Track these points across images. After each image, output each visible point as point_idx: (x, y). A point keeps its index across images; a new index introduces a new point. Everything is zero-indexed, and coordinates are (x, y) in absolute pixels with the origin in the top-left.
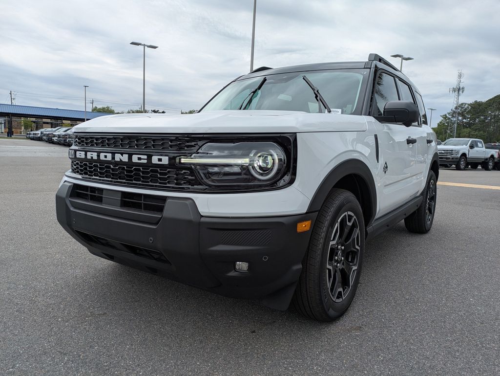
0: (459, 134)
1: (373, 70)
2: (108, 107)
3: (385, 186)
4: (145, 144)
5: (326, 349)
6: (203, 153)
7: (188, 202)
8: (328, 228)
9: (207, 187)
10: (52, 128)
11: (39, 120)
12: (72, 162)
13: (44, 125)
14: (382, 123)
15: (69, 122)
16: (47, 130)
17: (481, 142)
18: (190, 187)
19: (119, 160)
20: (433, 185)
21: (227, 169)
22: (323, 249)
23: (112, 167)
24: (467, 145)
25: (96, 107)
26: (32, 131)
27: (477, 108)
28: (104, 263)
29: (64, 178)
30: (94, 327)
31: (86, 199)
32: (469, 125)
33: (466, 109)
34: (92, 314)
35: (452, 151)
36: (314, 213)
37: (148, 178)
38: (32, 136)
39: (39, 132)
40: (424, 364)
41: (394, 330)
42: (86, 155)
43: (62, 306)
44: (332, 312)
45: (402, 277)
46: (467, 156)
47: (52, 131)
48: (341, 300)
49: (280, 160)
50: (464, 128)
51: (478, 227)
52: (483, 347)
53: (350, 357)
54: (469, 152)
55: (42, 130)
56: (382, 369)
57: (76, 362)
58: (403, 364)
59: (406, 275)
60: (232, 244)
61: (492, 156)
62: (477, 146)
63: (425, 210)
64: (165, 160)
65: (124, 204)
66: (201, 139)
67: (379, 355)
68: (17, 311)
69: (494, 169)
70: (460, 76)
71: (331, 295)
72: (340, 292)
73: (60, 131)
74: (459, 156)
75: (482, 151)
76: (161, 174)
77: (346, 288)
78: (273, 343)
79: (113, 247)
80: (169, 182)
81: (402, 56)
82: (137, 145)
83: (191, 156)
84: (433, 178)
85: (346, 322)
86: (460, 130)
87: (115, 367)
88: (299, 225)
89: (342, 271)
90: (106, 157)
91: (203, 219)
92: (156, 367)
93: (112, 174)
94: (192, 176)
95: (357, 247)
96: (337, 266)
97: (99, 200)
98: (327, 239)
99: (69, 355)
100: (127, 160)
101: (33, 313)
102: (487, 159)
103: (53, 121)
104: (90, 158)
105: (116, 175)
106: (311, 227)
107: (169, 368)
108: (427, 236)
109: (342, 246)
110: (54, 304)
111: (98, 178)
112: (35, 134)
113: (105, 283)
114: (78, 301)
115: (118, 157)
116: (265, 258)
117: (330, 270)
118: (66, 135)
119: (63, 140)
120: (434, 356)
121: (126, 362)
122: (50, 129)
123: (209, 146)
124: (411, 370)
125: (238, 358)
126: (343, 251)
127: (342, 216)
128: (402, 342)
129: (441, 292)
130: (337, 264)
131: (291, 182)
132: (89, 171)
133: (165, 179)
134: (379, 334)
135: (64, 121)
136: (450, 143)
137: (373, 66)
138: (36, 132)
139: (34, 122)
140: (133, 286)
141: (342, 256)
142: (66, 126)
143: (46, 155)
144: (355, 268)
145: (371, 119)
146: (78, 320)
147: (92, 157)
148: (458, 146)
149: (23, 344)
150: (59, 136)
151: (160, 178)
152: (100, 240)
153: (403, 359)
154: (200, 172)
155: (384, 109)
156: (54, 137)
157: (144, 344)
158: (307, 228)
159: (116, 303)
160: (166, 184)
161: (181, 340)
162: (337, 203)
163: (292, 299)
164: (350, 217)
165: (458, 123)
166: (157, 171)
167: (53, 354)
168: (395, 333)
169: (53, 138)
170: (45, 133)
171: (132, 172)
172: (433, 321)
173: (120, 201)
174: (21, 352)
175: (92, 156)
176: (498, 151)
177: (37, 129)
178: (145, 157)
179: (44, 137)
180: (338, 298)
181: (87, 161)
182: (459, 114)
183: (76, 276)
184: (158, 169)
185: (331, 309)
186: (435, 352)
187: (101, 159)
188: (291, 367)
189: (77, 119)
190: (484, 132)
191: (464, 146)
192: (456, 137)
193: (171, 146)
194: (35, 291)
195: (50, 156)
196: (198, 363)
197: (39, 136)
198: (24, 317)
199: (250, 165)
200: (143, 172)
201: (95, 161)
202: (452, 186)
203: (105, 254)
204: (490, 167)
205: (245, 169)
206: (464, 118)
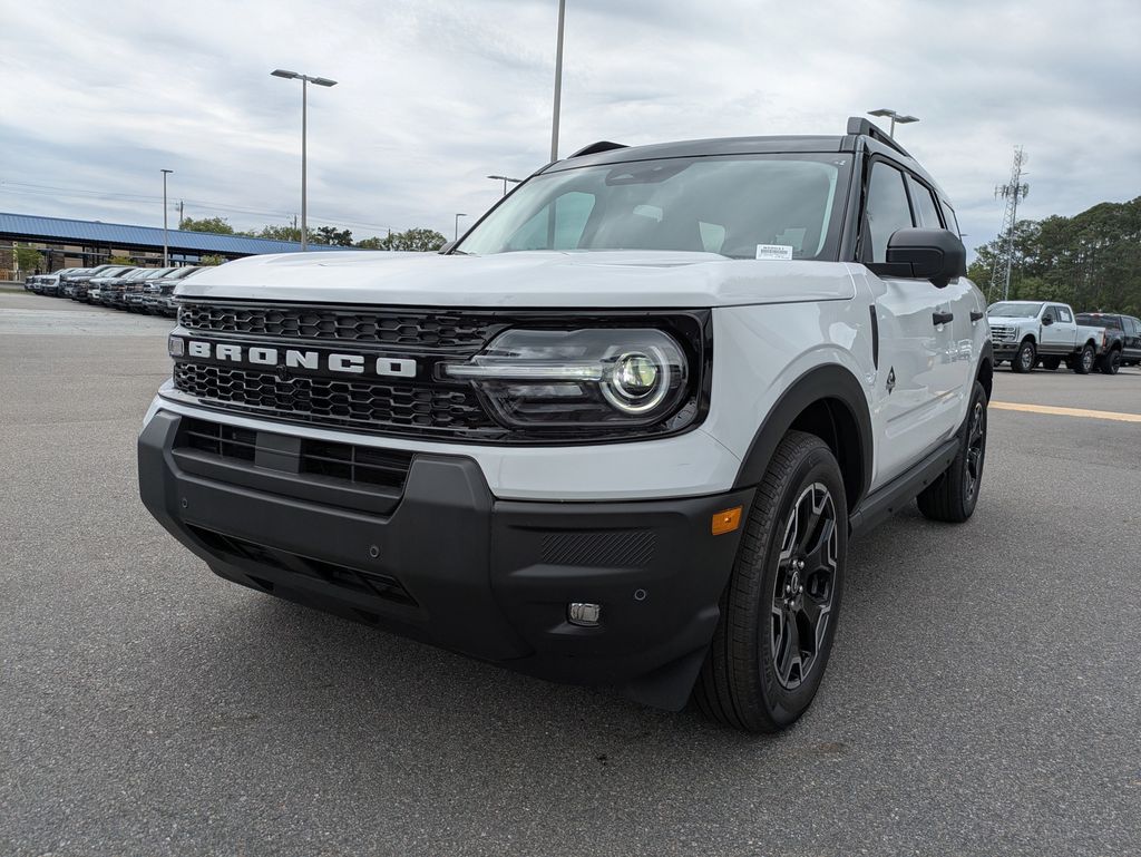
0: (1016, 290)
1: (859, 155)
2: (217, 221)
3: (889, 421)
4: (359, 328)
5: (769, 797)
6: (498, 353)
7: (462, 466)
8: (777, 523)
9: (506, 431)
10: (85, 266)
11: (56, 248)
12: (178, 365)
13: (67, 260)
14: (881, 278)
15: (126, 253)
16: (76, 272)
17: (1066, 311)
18: (466, 429)
19: (296, 365)
20: (980, 414)
21: (550, 390)
22: (766, 570)
23: (277, 379)
24: (1036, 317)
25: (190, 220)
26: (37, 273)
27: (1056, 233)
28: (240, 596)
29: (155, 400)
30: (233, 750)
31: (212, 451)
32: (1036, 271)
33: (1032, 234)
34: (226, 718)
35: (1004, 329)
36: (748, 491)
37: (367, 407)
38: (38, 284)
39: (55, 276)
40: (992, 831)
41: (918, 751)
42: (213, 350)
43: (152, 700)
44: (779, 713)
45: (922, 625)
46: (1037, 342)
47: (86, 274)
48: (797, 683)
49: (674, 368)
50: (1027, 277)
51: (1076, 508)
52: (1116, 788)
53: (826, 815)
54: (1040, 331)
55: (63, 272)
56: (901, 843)
57: (199, 835)
58: (946, 831)
59: (930, 621)
60: (566, 564)
61: (1091, 342)
62: (1059, 319)
63: (963, 471)
64: (409, 368)
65: (307, 467)
66: (492, 320)
67: (890, 810)
68: (46, 712)
69: (1095, 370)
70: (1019, 159)
71: (778, 674)
72: (796, 666)
73: (107, 275)
74: (1019, 341)
75: (1069, 331)
76: (396, 399)
77: (806, 655)
78: (648, 784)
79: (275, 563)
80: (415, 419)
81: (894, 113)
82: (338, 331)
83: (470, 359)
84: (980, 398)
85: (808, 732)
86: (1017, 280)
87: (292, 844)
88: (716, 518)
89: (800, 617)
90: (263, 356)
91: (498, 506)
92: (388, 845)
93: (279, 396)
94: (471, 406)
95: (832, 562)
96: (788, 607)
97: (248, 455)
98: (774, 549)
99: (182, 818)
100: (315, 366)
101: (85, 717)
102: (1079, 348)
103: (89, 252)
104: (224, 358)
105: (289, 399)
106: (740, 522)
107: (416, 846)
108: (965, 528)
109: (800, 560)
110: (134, 694)
111: (243, 404)
112: (47, 281)
113: (248, 642)
114: (190, 687)
115: (293, 358)
116: (640, 595)
117: (777, 617)
118: (121, 286)
119: (113, 295)
120: (1011, 812)
121: (317, 832)
122: (82, 270)
123: (511, 336)
124: (965, 844)
125: (574, 819)
126: (802, 572)
127: (803, 495)
128: (938, 779)
129: (1012, 662)
130: (790, 601)
131: (700, 418)
132: (220, 387)
133: (408, 411)
134: (885, 760)
135: (114, 252)
136: (1001, 312)
137: (860, 147)
138: (49, 277)
139: (44, 253)
140: (313, 650)
141: (800, 584)
142: (119, 263)
143: (77, 332)
144: (825, 609)
145: (861, 269)
146: (193, 733)
147: (228, 357)
148: (1020, 319)
149: (70, 792)
150: (104, 287)
151: (394, 409)
152: (244, 547)
153: (945, 819)
154: (492, 396)
155: (889, 247)
156: (92, 288)
157: (354, 790)
158: (734, 526)
159: (277, 691)
160: (409, 422)
161: (439, 780)
162: (793, 465)
163: (693, 691)
164: (819, 494)
165: (1013, 266)
166: (388, 393)
167: (143, 816)
168: (920, 758)
169: (89, 292)
170: (69, 279)
171: (326, 392)
172: (1001, 730)
173: (298, 459)
174: (68, 811)
175: (228, 353)
176: (1103, 329)
177: (51, 269)
178: (360, 359)
179: (67, 289)
180: (792, 678)
181: (214, 366)
182: (1016, 244)
183: (178, 627)
184: (392, 388)
185: (778, 705)
186: (1012, 802)
187: (251, 360)
188: (696, 840)
189: (146, 246)
190: (1072, 286)
191: (1031, 319)
192: (1010, 299)
193: (421, 335)
194: (85, 662)
195: (84, 334)
196: (483, 835)
197: (56, 284)
198: (66, 727)
199: (602, 379)
200: (354, 395)
201: (236, 365)
202: (1010, 411)
203: (253, 578)
204: (1087, 366)
205: (592, 390)
206: (1028, 253)
